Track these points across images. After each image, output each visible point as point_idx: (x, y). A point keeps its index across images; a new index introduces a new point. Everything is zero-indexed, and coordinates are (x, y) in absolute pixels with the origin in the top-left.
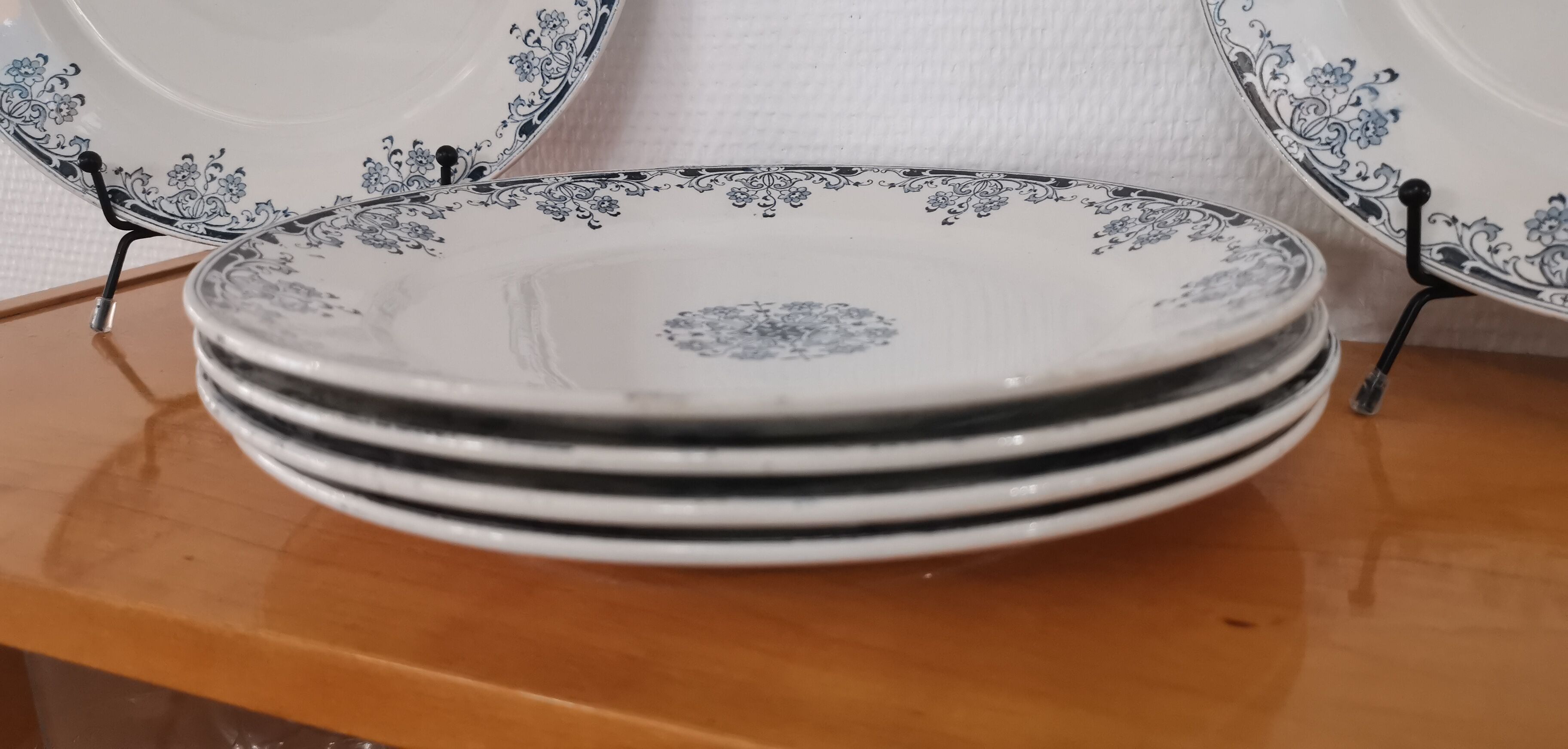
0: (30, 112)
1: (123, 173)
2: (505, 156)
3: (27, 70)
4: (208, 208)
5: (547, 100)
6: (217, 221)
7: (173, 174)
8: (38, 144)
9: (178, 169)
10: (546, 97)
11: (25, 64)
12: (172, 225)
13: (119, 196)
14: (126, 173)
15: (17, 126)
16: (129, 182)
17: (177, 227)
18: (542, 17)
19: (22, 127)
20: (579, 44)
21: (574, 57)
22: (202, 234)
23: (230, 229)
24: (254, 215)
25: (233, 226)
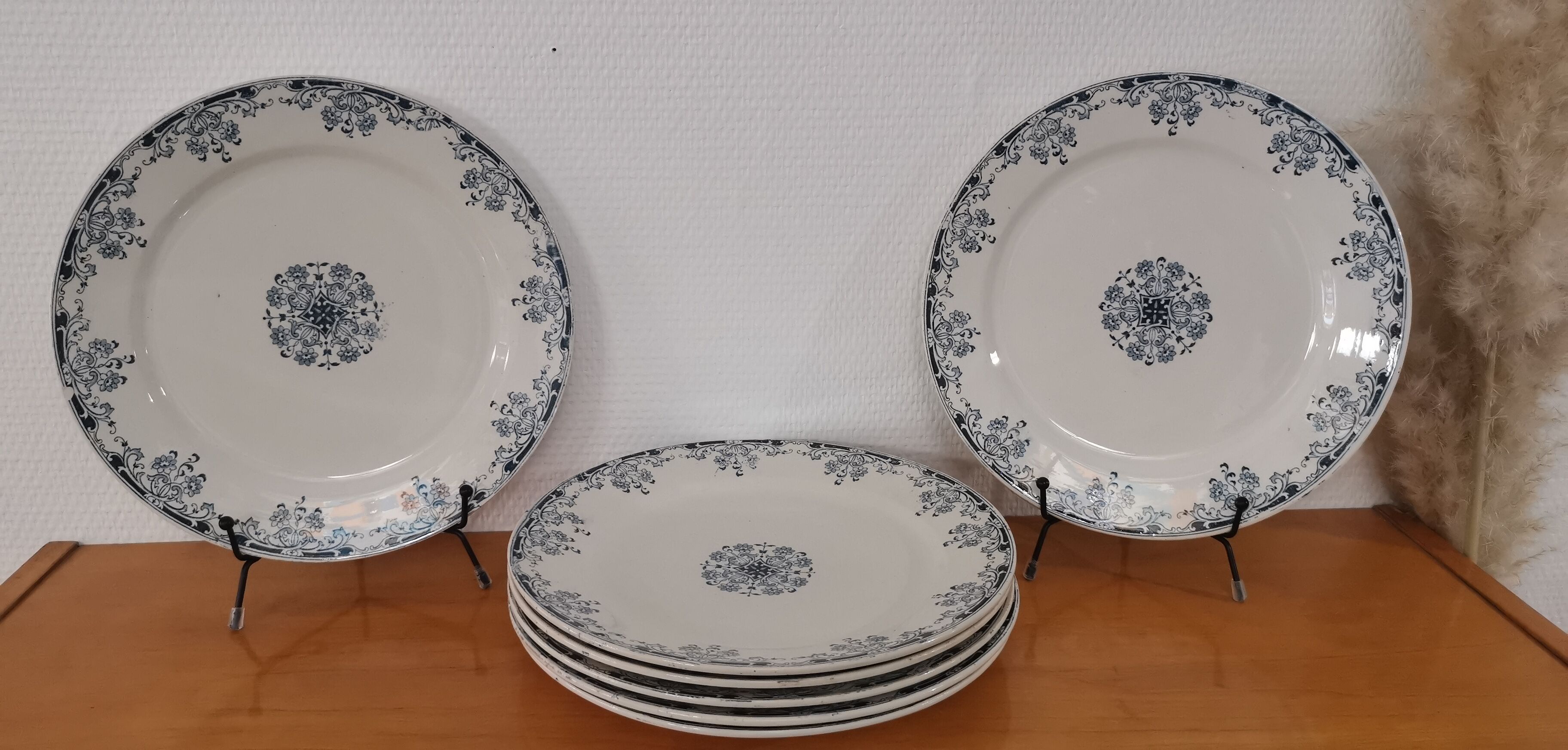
0: (171, 491)
1: (240, 523)
2: (498, 485)
3: (165, 463)
4: (301, 538)
5: (521, 448)
6: (309, 546)
7: (274, 518)
8: (181, 513)
9: (276, 515)
10: (521, 446)
11: (163, 460)
12: (279, 553)
13: (243, 539)
14: (242, 523)
15: (165, 502)
16: (245, 528)
17: (283, 554)
18: (512, 396)
19: (167, 503)
20: (539, 413)
21: (536, 421)
22: (301, 556)
23: (319, 550)
24: (333, 539)
25: (320, 548)
